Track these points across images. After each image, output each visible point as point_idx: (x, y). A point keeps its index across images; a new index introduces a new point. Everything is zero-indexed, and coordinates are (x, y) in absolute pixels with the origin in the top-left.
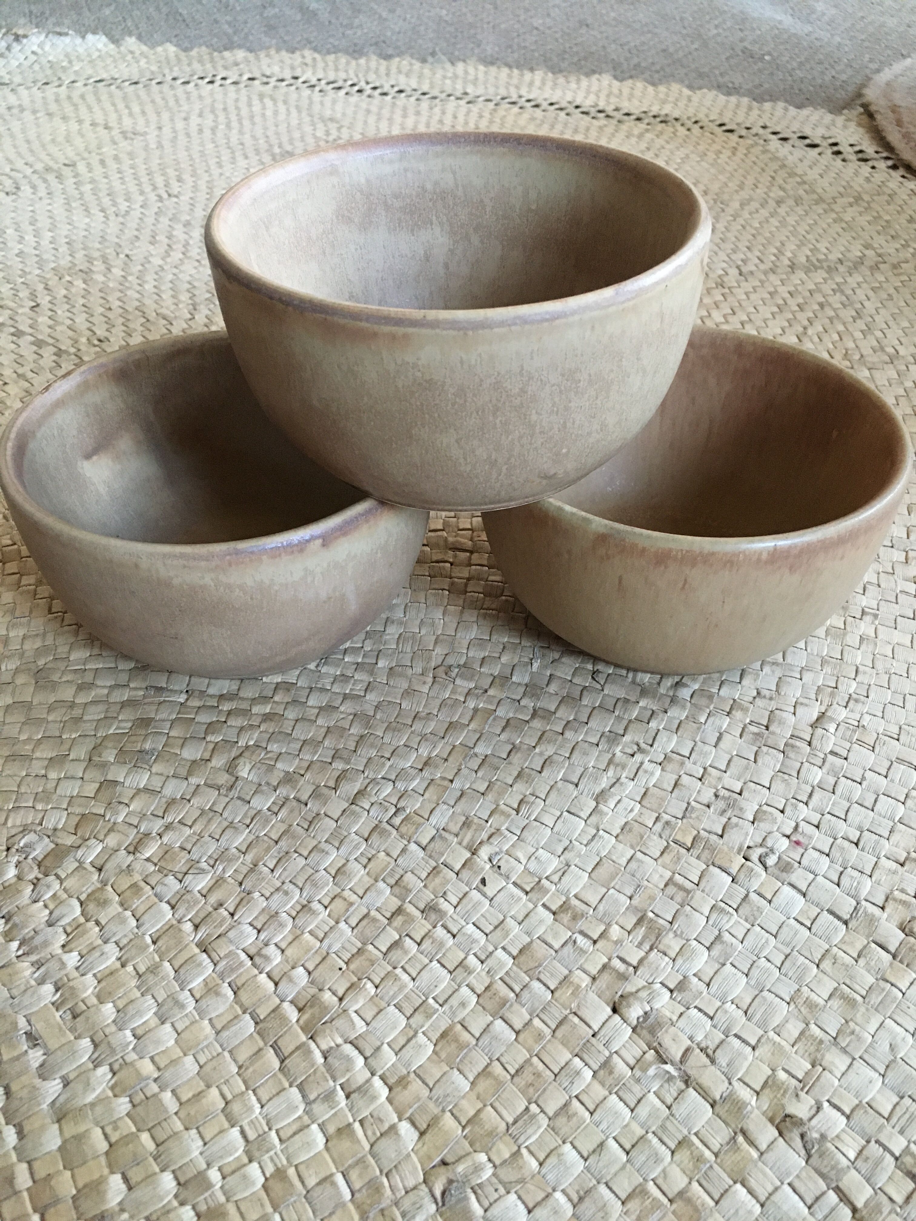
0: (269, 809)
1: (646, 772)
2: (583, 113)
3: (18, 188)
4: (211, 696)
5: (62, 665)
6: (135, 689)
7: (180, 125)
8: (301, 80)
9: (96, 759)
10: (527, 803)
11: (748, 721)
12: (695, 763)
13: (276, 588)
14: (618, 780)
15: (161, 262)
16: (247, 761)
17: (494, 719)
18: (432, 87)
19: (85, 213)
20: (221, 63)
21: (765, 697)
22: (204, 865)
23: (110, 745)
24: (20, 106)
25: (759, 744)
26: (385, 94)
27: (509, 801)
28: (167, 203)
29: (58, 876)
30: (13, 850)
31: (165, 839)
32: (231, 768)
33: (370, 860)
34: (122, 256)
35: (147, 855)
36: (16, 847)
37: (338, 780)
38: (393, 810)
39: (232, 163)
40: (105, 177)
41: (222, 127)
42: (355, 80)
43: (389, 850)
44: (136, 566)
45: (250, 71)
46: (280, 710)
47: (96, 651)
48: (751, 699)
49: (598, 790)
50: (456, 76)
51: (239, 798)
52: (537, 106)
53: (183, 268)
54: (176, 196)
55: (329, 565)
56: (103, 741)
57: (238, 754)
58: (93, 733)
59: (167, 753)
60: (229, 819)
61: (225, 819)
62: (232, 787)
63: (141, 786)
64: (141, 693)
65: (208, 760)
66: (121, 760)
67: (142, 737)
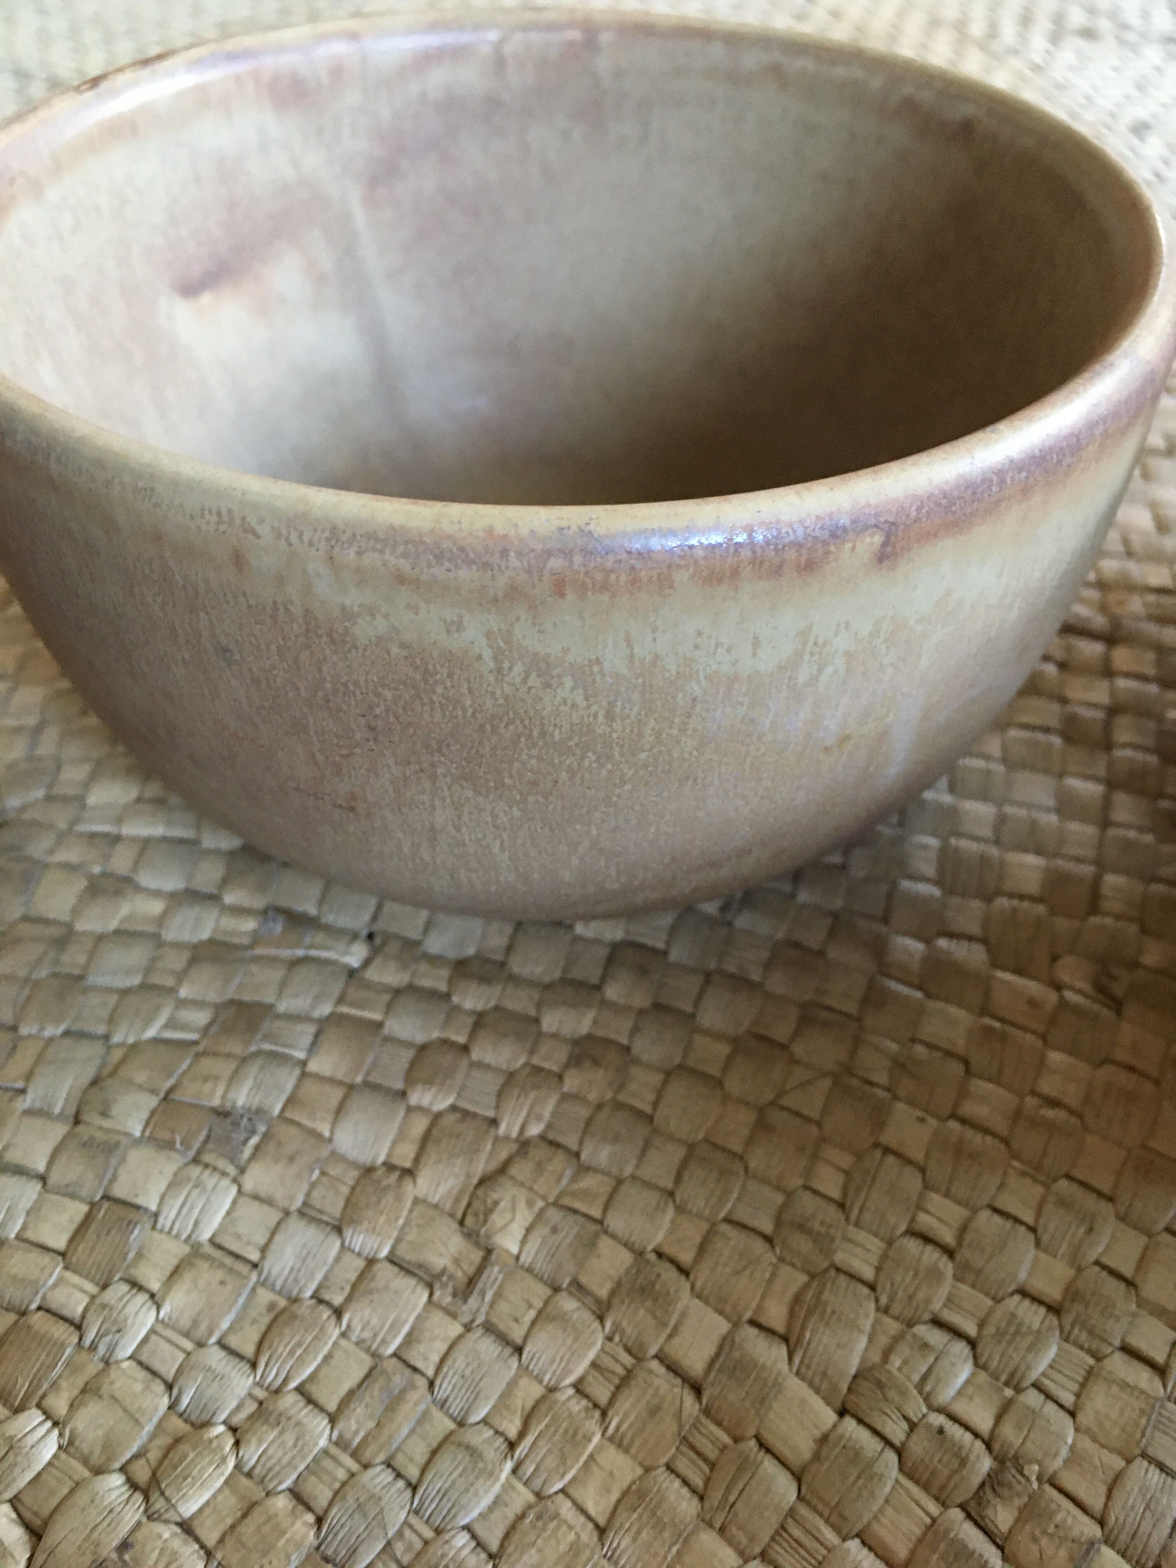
0: (579, 1388)
4: (435, 960)
5: (61, 818)
6: (238, 911)
9: (92, 1118)
13: (695, 688)
16: (522, 1195)
23: (142, 1077)
31: (252, 1453)
32: (472, 1213)
35: (186, 1510)
37: (802, 1306)
38: (984, 1464)
44: (238, 559)
46: (617, 1031)
47: (153, 789)
51: (489, 1328)
55: (875, 633)
56: (123, 1061)
57: (494, 1165)
58: (101, 1029)
59: (293, 1131)
60: (455, 1408)
61: (442, 1405)
62: (471, 1282)
63: (205, 1235)
64: (250, 925)
65: (409, 1173)
66: (164, 1135)
67: (232, 1065)
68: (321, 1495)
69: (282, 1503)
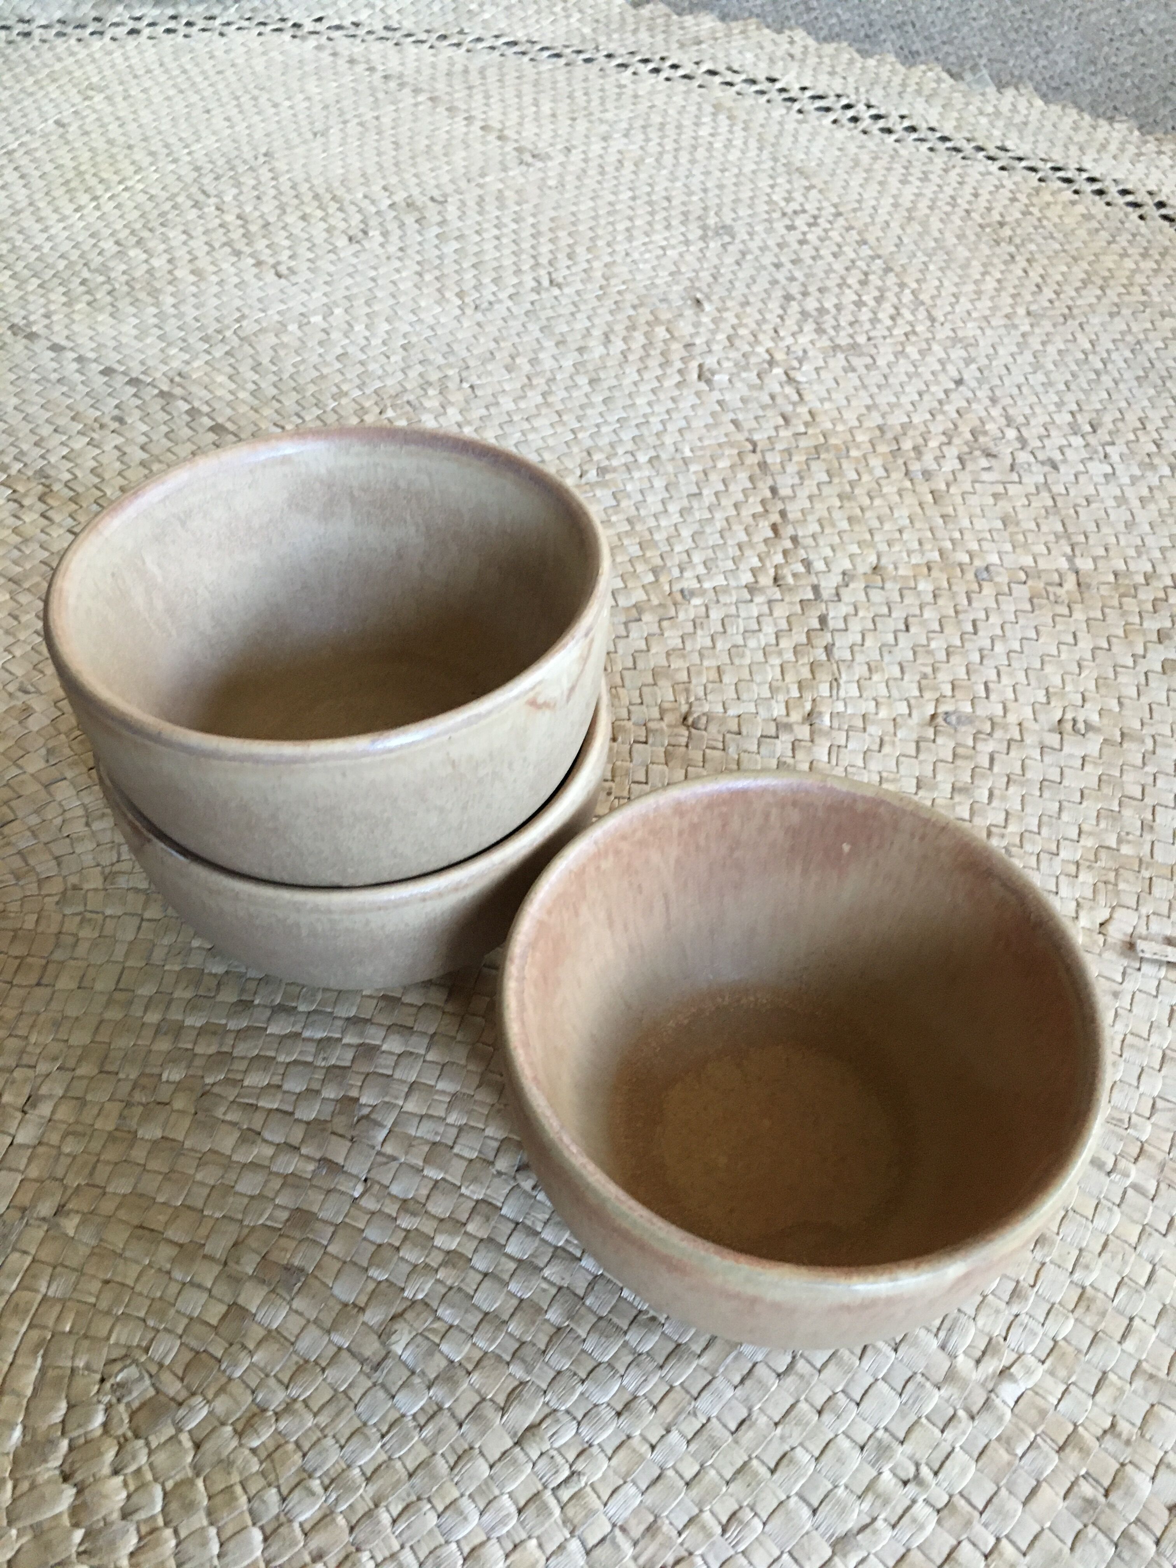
0: (414, 1416)
1: (914, 1520)
2: (1165, 217)
3: (365, 233)
4: (394, 1197)
5: (231, 1093)
6: (308, 1158)
7: (596, 148)
8: (778, 85)
9: (232, 1263)
10: (741, 1522)
11: (1083, 1472)
12: (986, 1525)
14: (874, 1520)
15: (512, 406)
16: (407, 1328)
17: (736, 1358)
18: (958, 128)
19: (438, 296)
20: (678, 34)
21: (1119, 1436)
22: (316, 1485)
23: (255, 1244)
24: (401, 76)
25: (1085, 1520)
26: (889, 131)
27: (718, 1509)
28: (544, 295)
29: (148, 1444)
30: (107, 1385)
31: (282, 1425)
32: (384, 1334)
33: (515, 1546)
34: (466, 385)
35: (255, 1443)
36: (112, 1381)
37: (512, 1396)
38: (566, 1473)
39: (647, 234)
40: (477, 232)
41: (649, 160)
42: (852, 100)
43: (543, 1540)
45: (713, 58)
46: (468, 1250)
48: (1100, 1432)
49: (841, 1531)
50: (997, 114)
51: (383, 1386)
52: (1100, 192)
53: (536, 423)
54: (559, 286)
56: (248, 1235)
57: (400, 1310)
58: (240, 1216)
59: (317, 1283)
60: (364, 1417)
61: (359, 1416)
62: (379, 1364)
63: (275, 1326)
64: (311, 1167)
65: (362, 1310)
66: (261, 1275)
67: (294, 1244)
68: (306, 1446)
69: (291, 1447)
